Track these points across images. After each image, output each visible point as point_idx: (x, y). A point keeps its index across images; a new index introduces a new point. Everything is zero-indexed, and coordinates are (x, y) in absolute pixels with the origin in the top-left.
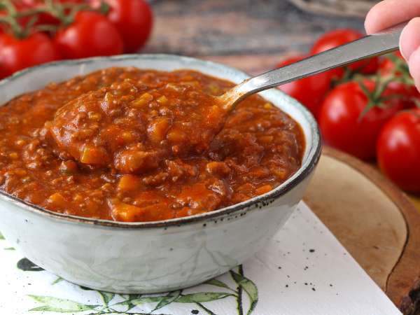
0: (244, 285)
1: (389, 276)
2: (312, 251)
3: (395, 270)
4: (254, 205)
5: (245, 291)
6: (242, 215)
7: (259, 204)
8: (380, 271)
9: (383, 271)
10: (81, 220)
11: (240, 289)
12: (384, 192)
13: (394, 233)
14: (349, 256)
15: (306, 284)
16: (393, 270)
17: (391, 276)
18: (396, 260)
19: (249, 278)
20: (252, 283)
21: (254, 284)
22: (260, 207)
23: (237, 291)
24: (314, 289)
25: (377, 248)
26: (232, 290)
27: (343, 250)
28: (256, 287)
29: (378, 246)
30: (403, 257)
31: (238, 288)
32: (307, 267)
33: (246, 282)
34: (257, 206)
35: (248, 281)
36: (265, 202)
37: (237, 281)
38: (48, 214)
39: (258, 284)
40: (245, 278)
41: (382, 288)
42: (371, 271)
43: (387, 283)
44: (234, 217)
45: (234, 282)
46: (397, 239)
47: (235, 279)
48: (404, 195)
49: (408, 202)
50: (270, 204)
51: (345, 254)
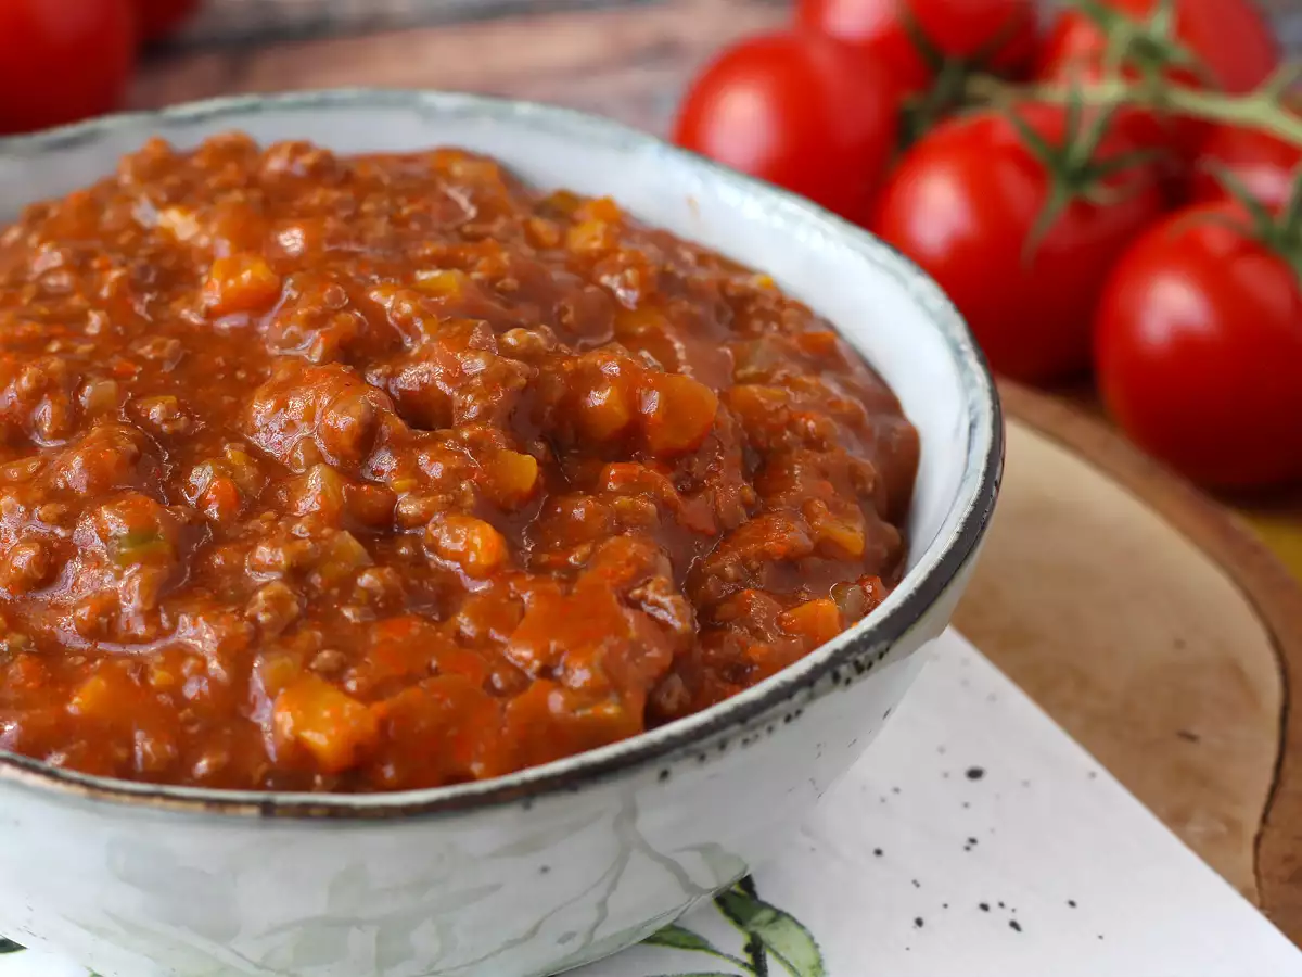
0: (767, 935)
1: (1258, 840)
2: (975, 774)
3: (1272, 816)
4: (828, 677)
5: (776, 954)
6: (788, 719)
7: (844, 670)
8: (1223, 829)
9: (1233, 826)
10: (210, 803)
11: (756, 949)
12: (1170, 518)
13: (1234, 671)
14: (1106, 780)
15: (985, 907)
16: (1264, 819)
17: (1264, 844)
18: (1265, 779)
19: (778, 905)
20: (794, 920)
21: (801, 926)
22: (848, 681)
23: (747, 958)
24: (1014, 925)
25: (1191, 738)
26: (730, 957)
27: (1083, 760)
28: (811, 938)
29: (1195, 731)
30: (1288, 763)
31: (748, 949)
32: (973, 841)
33: (773, 920)
34: (836, 677)
35: (779, 915)
36: (861, 658)
37: (739, 922)
38: (82, 791)
39: (816, 927)
40: (765, 906)
41: (1246, 893)
42: (1194, 829)
43: (1256, 871)
44: (762, 731)
45: (729, 924)
46: (1252, 697)
47: (728, 912)
48: (1238, 522)
49: (1256, 549)
50: (876, 664)
51: (1093, 775)
